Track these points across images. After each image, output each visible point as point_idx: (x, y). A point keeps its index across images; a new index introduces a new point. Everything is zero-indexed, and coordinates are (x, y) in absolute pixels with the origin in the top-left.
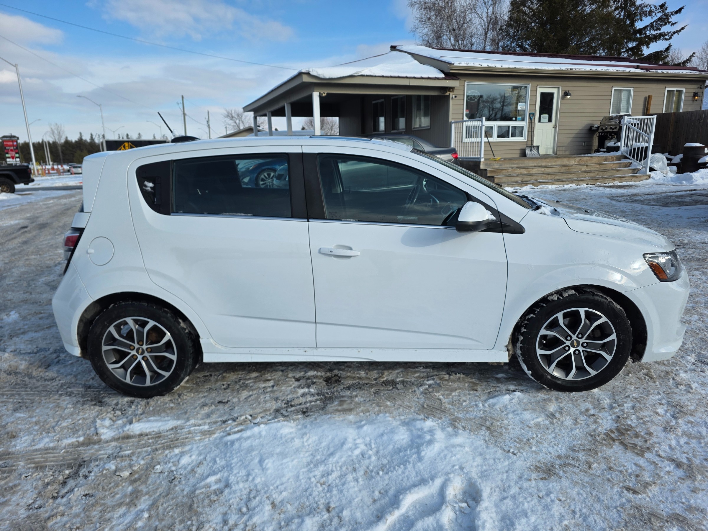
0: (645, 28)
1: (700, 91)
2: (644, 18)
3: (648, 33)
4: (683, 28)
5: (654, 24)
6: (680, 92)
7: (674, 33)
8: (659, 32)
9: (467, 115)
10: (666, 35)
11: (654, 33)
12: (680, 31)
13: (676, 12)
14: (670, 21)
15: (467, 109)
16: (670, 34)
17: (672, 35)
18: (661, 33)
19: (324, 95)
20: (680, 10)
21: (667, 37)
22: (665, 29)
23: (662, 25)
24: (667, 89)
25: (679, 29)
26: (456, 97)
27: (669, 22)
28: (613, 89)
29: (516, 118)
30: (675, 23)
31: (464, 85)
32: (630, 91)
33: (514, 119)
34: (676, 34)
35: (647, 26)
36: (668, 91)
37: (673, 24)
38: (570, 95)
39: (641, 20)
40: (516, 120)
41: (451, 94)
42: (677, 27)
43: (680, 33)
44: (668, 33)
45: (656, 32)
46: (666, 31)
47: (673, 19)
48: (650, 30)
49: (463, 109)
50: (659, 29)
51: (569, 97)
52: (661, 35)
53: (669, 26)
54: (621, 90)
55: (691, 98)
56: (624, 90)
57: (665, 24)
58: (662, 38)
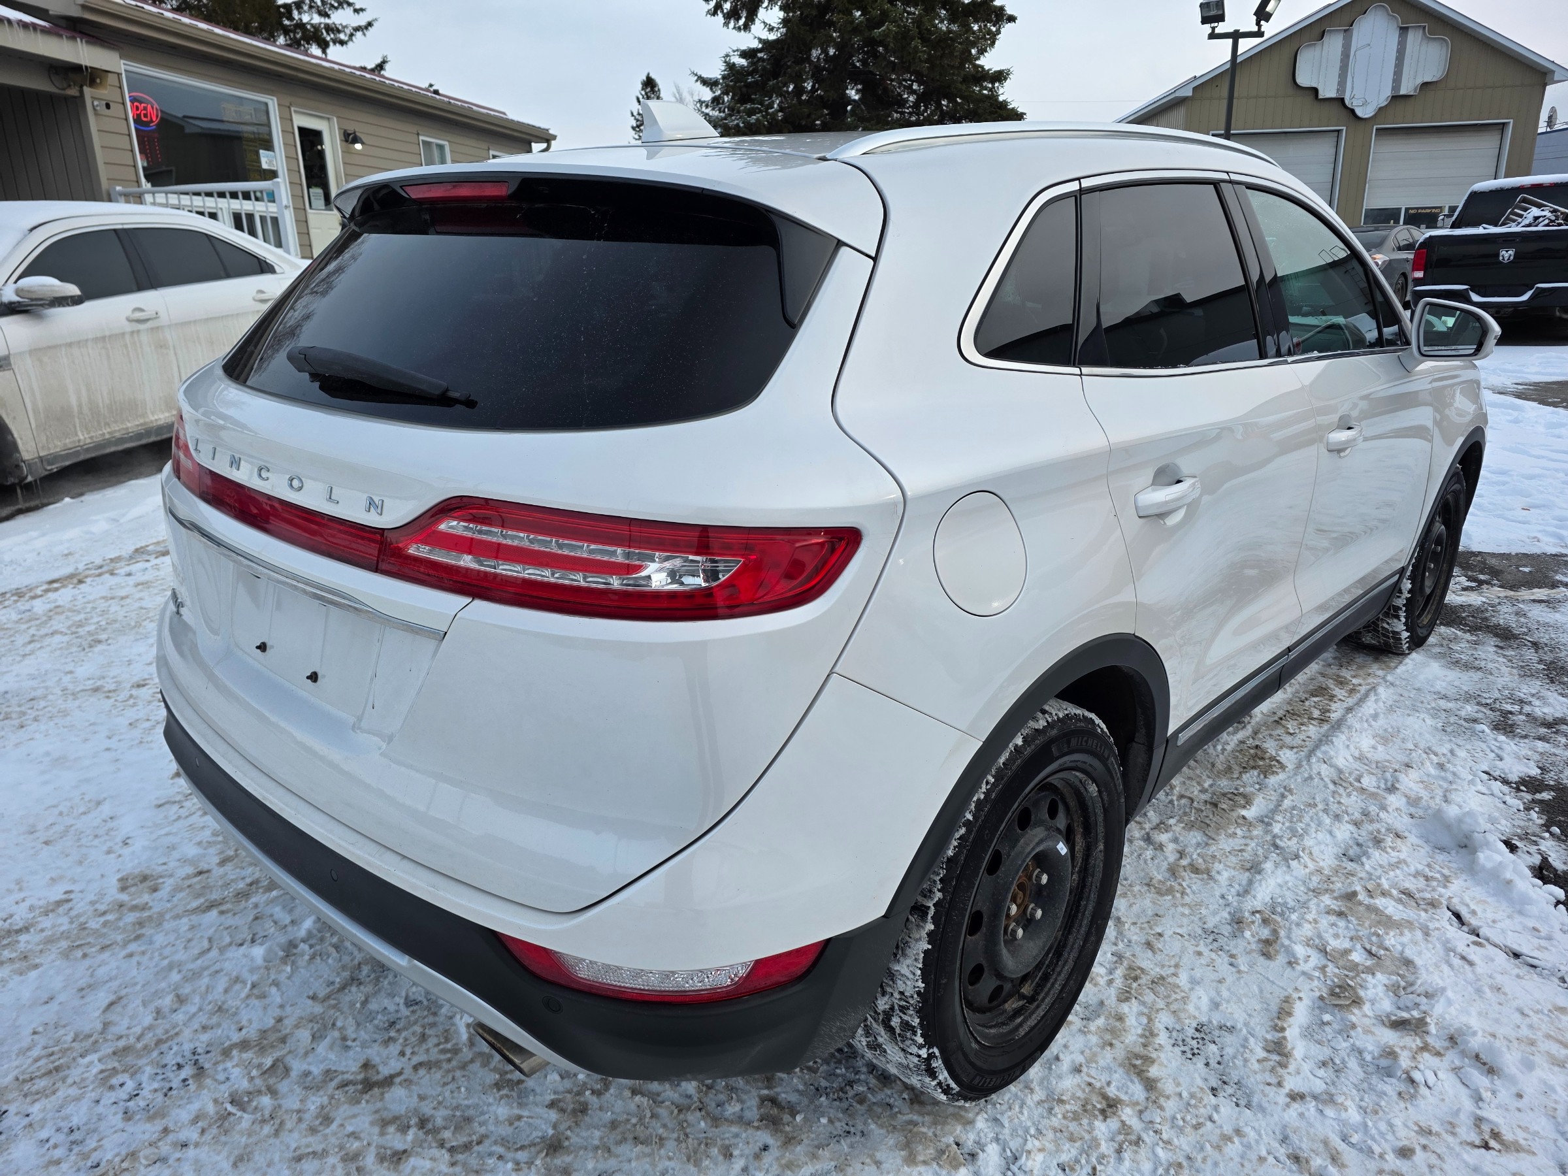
3: (305, 18)
8: (327, 21)
9: (145, 172)
10: (339, 31)
12: (366, 28)
15: (141, 152)
21: (342, 36)
25: (363, 23)
26: (107, 107)
28: (421, 138)
32: (441, 147)
34: (359, 34)
38: (362, 143)
41: (88, 95)
42: (361, 20)
44: (346, 27)
46: (337, 22)
49: (132, 151)
50: (328, 16)
51: (358, 146)
52: (329, 28)
54: (431, 144)
56: (436, 145)
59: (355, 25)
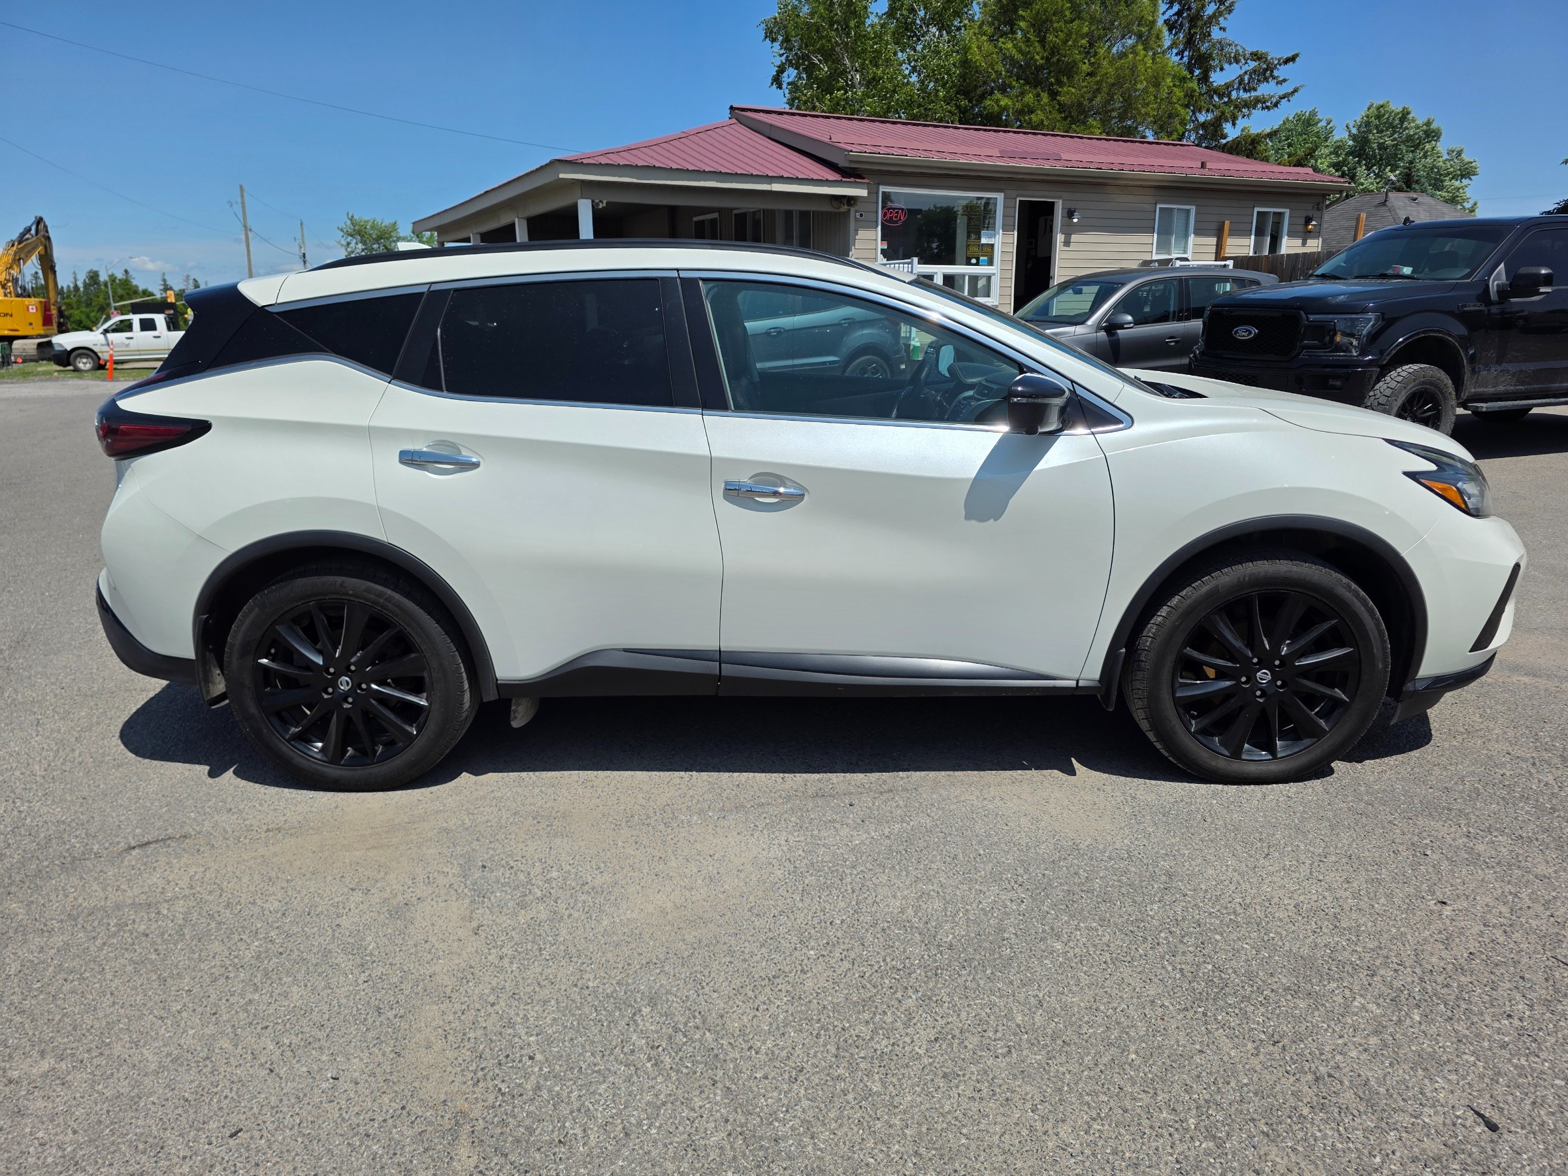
0: (1228, 86)
1: (1316, 213)
2: (1226, 66)
3: (1234, 95)
4: (1295, 91)
5: (1246, 78)
6: (1281, 215)
7: (1282, 97)
9: (883, 252)
10: (1267, 101)
11: (1245, 96)
12: (1291, 94)
13: (1287, 61)
14: (1274, 74)
15: (882, 240)
16: (1274, 100)
17: (1279, 100)
18: (1257, 97)
19: (601, 206)
20: (1292, 58)
21: (1268, 104)
22: (1265, 89)
23: (1258, 81)
24: (1256, 210)
25: (1289, 91)
26: (861, 215)
27: (1274, 78)
28: (1159, 206)
29: (978, 259)
30: (1285, 80)
31: (877, 193)
32: (1188, 211)
33: (974, 261)
34: (1284, 101)
35: (1233, 82)
36: (1259, 213)
37: (1280, 83)
38: (1078, 217)
39: (1222, 69)
40: (977, 264)
41: (853, 210)
42: (1287, 88)
44: (1271, 97)
45: (1248, 95)
46: (1266, 93)
47: (1280, 72)
48: (1238, 89)
49: (876, 240)
50: (1255, 90)
51: (1075, 221)
52: (1258, 100)
53: (1272, 83)
54: (1172, 209)
55: (1301, 228)
56: (1178, 209)
57: (1266, 80)
58: (1260, 105)
59: (1281, 93)
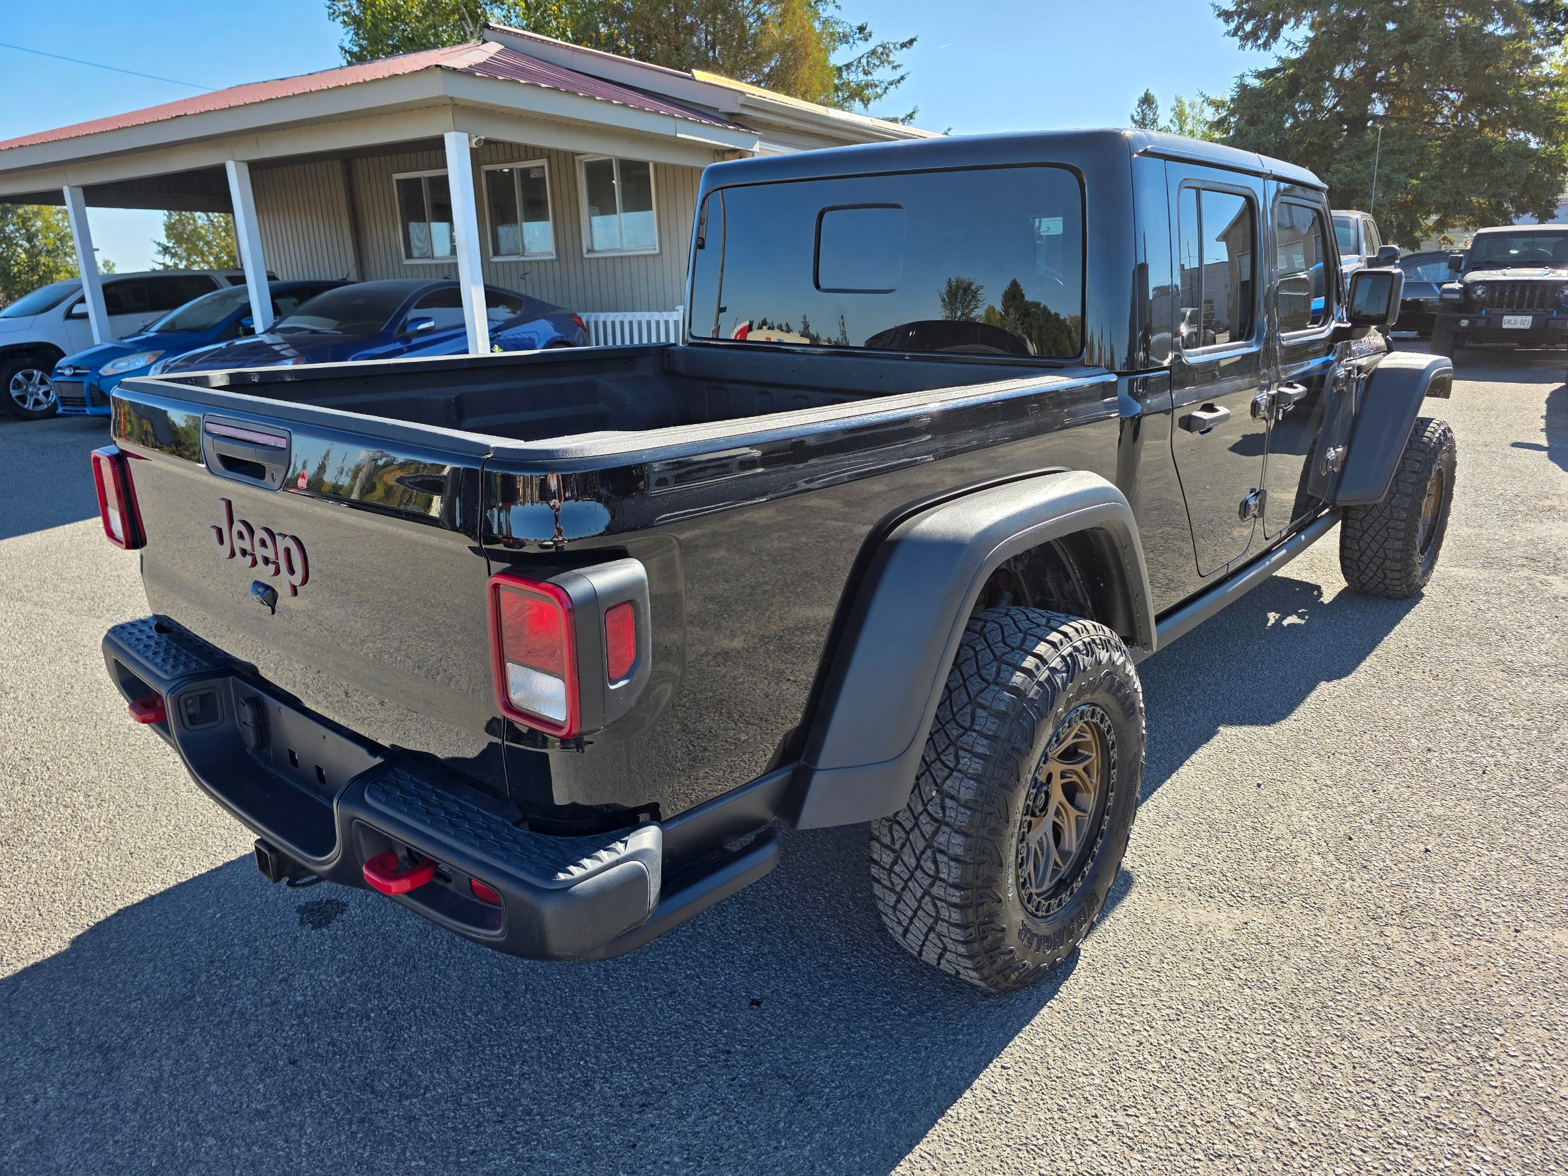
0: (848, 66)
2: (839, 48)
4: (902, 78)
5: (864, 61)
7: (891, 83)
13: (903, 45)
14: (891, 58)
17: (887, 88)
19: (476, 145)
20: (911, 42)
22: (882, 74)
23: (874, 65)
27: (889, 63)
30: (899, 66)
35: (851, 64)
37: (894, 68)
39: (837, 51)
43: (899, 86)
44: (883, 82)
46: (879, 79)
47: (896, 56)
48: (856, 72)
50: (870, 74)
57: (882, 64)
59: (890, 79)
